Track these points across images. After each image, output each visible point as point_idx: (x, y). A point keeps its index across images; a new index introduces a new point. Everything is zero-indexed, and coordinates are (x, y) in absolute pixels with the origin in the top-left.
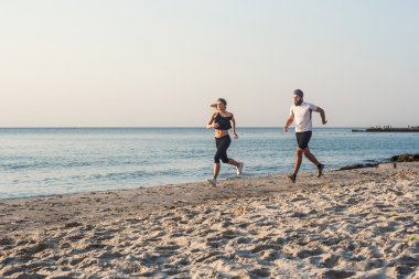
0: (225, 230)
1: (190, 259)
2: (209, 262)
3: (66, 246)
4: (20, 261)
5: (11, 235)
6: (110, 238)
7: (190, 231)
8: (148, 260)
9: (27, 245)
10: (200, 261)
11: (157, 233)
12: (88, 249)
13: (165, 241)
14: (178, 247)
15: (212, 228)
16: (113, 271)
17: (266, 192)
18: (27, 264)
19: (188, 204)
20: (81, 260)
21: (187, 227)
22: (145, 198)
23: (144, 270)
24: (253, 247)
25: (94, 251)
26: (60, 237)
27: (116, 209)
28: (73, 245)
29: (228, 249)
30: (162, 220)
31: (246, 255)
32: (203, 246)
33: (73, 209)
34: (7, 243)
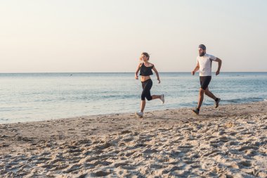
0: (221, 136)
1: (200, 154)
2: (212, 156)
3: (122, 145)
4: (95, 153)
5: (89, 137)
6: (149, 140)
7: (199, 137)
8: (174, 155)
9: (98, 144)
10: (206, 155)
11: (178, 137)
12: (136, 147)
13: (184, 143)
14: (192, 147)
15: (213, 135)
16: (153, 160)
17: (246, 114)
18: (100, 155)
19: (196, 120)
20: (132, 153)
21: (197, 134)
22: (170, 116)
23: (172, 160)
24: (240, 147)
25: (139, 148)
26: (119, 139)
27: (152, 123)
28: (127, 144)
29: (224, 148)
30: (181, 130)
31: (235, 152)
32: (208, 146)
33: (126, 122)
34: (87, 142)
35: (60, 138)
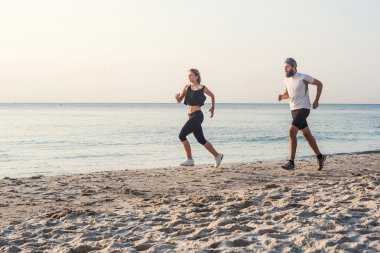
3: (268, 204)
4: (231, 214)
5: (220, 193)
6: (305, 199)
7: (377, 197)
8: (342, 220)
9: (234, 202)
11: (348, 196)
12: (287, 207)
13: (356, 204)
14: (368, 210)
16: (311, 227)
18: (237, 217)
19: (373, 172)
20: (282, 216)
21: (374, 193)
22: (334, 165)
23: (339, 228)
25: (292, 210)
26: (262, 197)
27: (309, 174)
28: (274, 203)
30: (350, 186)
33: (271, 173)
34: (218, 199)
35: (182, 193)
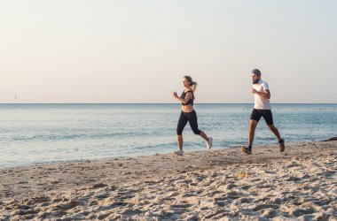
0: (229, 191)
1: (200, 216)
2: (216, 218)
3: (94, 203)
4: (56, 215)
5: (47, 194)
6: (131, 197)
7: (199, 192)
8: (164, 216)
9: (61, 203)
10: (209, 217)
11: (172, 193)
12: (113, 206)
13: (179, 200)
14: (190, 205)
15: (219, 189)
17: (265, 159)
19: (197, 169)
20: (107, 215)
21: (197, 189)
22: (161, 164)
24: (254, 206)
25: (117, 208)
26: (89, 196)
27: (136, 173)
28: (100, 203)
29: (232, 207)
30: (175, 183)
31: (248, 212)
32: (211, 205)
33: (99, 172)
34: (44, 200)
35: (7, 195)
